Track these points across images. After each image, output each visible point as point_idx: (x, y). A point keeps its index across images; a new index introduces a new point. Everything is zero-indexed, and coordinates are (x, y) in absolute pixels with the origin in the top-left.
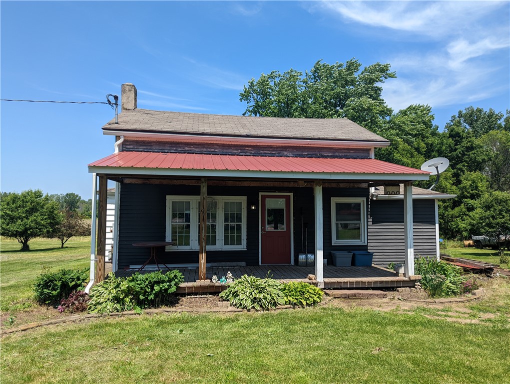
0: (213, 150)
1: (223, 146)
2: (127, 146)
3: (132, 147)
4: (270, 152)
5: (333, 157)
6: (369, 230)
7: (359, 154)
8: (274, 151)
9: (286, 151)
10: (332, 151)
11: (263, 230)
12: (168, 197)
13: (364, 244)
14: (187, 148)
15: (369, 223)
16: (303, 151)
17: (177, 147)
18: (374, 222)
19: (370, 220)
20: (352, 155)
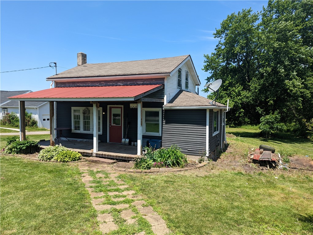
0: (88, 84)
1: (92, 82)
2: (58, 85)
3: (59, 85)
4: (112, 84)
5: (143, 84)
6: (163, 128)
7: (158, 82)
8: (114, 83)
9: (119, 82)
10: (143, 80)
11: (110, 125)
12: (72, 107)
13: (160, 136)
14: (78, 84)
15: (164, 124)
16: (127, 82)
17: (75, 84)
18: (166, 123)
19: (164, 121)
20: (154, 82)
